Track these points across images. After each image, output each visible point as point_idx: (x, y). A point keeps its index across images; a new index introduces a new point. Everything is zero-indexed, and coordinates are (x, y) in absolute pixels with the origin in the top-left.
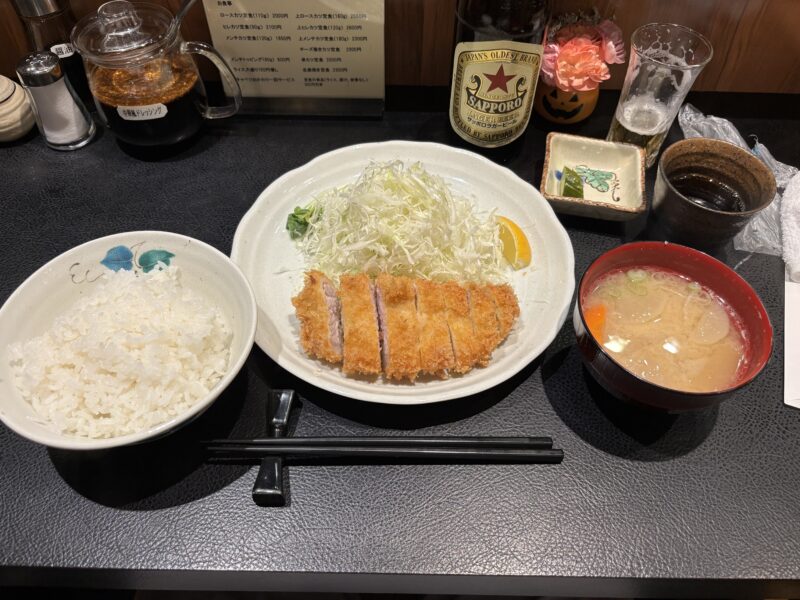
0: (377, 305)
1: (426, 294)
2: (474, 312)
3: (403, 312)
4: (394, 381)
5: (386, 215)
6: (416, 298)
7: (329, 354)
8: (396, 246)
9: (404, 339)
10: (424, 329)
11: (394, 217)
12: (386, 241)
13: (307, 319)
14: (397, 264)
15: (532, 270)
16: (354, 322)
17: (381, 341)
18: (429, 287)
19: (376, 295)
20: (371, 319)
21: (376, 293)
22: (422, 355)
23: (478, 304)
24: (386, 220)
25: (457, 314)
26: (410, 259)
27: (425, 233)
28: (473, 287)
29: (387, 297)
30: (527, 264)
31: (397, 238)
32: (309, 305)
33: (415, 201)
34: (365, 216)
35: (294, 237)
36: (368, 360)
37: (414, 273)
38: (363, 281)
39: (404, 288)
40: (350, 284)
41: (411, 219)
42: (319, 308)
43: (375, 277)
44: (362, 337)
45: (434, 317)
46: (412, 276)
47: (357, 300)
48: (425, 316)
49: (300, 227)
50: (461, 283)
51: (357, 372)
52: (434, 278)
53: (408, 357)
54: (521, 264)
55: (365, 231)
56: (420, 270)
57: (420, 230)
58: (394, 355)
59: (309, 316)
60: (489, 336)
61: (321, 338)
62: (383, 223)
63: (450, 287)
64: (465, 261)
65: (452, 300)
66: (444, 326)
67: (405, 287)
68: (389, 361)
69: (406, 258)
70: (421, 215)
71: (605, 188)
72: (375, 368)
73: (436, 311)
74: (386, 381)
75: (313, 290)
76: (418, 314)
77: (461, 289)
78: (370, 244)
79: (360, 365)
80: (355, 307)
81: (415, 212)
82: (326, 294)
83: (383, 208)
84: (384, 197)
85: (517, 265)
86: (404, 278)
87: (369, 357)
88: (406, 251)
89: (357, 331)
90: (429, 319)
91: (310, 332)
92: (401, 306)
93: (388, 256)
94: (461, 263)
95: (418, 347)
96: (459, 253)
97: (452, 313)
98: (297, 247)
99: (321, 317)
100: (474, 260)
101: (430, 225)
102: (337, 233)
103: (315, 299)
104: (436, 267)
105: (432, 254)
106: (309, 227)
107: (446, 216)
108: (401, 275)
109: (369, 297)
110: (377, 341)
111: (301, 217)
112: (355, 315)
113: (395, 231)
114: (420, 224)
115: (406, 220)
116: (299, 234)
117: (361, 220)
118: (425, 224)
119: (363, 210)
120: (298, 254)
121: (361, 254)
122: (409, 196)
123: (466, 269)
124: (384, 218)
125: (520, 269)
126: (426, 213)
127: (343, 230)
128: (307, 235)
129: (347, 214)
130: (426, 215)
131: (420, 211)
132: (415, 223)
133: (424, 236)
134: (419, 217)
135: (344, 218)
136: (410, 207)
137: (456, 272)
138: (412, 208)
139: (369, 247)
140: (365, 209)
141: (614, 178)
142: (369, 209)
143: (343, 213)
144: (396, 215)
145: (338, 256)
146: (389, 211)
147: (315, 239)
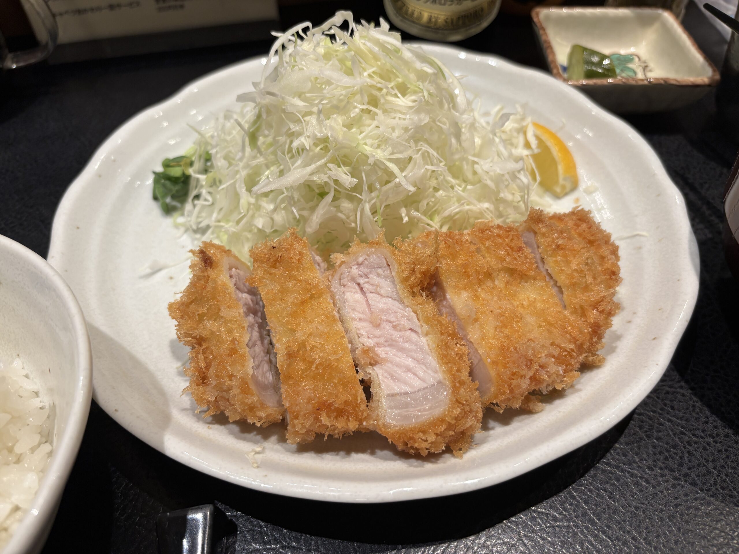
2: (551, 263)
5: (337, 109)
7: (252, 408)
8: (370, 164)
11: (355, 112)
12: (347, 159)
13: (200, 341)
16: (293, 331)
23: (558, 247)
24: (340, 119)
26: (403, 182)
27: (416, 136)
28: (537, 219)
30: (574, 186)
32: (204, 310)
34: (298, 121)
35: (168, 210)
40: (272, 258)
41: (385, 111)
44: (317, 356)
47: (290, 285)
49: (175, 188)
51: (319, 436)
54: (568, 186)
57: (406, 129)
59: (205, 333)
61: (231, 377)
62: (336, 124)
70: (403, 102)
71: (631, 74)
72: (357, 418)
75: (207, 279)
77: (509, 229)
78: (312, 174)
79: (324, 420)
80: (290, 300)
81: (390, 98)
83: (327, 97)
84: (327, 73)
85: (563, 187)
89: (303, 345)
94: (491, 184)
96: (483, 167)
97: (507, 277)
98: (177, 226)
101: (424, 118)
102: (244, 173)
103: (214, 298)
106: (193, 183)
111: (176, 172)
112: (294, 315)
113: (360, 137)
114: (404, 119)
115: (376, 114)
116: (175, 203)
117: (290, 129)
118: (416, 118)
119: (290, 109)
120: (180, 237)
121: (298, 199)
122: (374, 69)
123: (502, 195)
124: (335, 116)
125: (566, 194)
126: (413, 97)
127: (254, 163)
128: (190, 199)
129: (258, 129)
130: (414, 101)
131: (399, 95)
132: (394, 118)
133: (416, 142)
134: (399, 105)
135: (253, 137)
136: (380, 89)
137: (486, 205)
138: (385, 91)
139: (316, 178)
140: (293, 105)
141: (636, 59)
142: (300, 103)
143: (249, 128)
144: (355, 107)
145: (253, 216)
146: (341, 101)
147: (206, 200)
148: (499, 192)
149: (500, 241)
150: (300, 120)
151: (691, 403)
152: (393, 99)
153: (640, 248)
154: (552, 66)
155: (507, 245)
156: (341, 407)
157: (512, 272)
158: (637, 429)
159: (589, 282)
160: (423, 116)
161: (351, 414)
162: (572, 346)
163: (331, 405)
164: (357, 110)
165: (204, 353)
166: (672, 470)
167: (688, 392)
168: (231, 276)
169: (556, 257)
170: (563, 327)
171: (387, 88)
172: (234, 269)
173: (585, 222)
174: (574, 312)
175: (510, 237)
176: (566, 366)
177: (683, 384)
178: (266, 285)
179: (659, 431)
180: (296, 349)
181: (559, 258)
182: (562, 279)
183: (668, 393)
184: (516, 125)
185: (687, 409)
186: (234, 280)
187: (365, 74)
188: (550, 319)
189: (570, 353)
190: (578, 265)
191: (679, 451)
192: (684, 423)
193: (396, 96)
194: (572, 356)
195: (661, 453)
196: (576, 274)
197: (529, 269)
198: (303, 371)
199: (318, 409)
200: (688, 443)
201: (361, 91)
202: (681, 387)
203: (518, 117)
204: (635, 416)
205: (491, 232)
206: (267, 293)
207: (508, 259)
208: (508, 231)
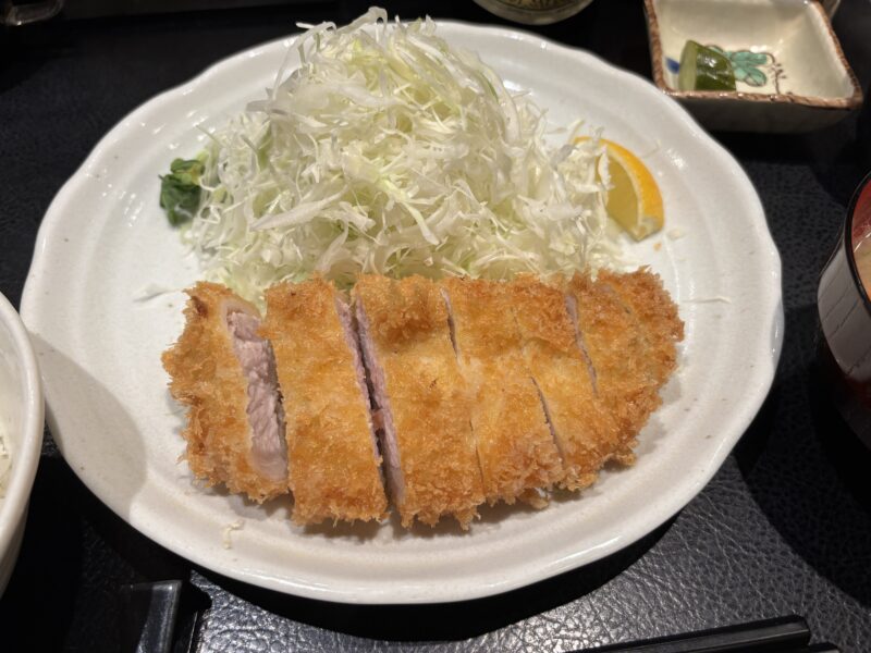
0: (361, 349)
1: (474, 312)
2: (588, 341)
3: (425, 361)
4: (422, 529)
5: (358, 133)
6: (450, 323)
8: (390, 206)
9: (435, 430)
10: (480, 398)
11: (380, 139)
12: (365, 195)
13: (197, 401)
14: (397, 249)
15: (672, 237)
16: (307, 400)
17: (380, 433)
18: (480, 294)
19: (356, 326)
20: (349, 387)
21: (355, 320)
22: (484, 462)
23: (599, 323)
24: (360, 146)
25: (549, 349)
26: (426, 232)
27: (453, 170)
28: (580, 283)
29: (384, 328)
30: (658, 227)
31: (390, 187)
32: (198, 366)
33: (422, 97)
35: (176, 220)
36: (351, 493)
37: (436, 266)
38: (321, 297)
39: (423, 304)
40: (291, 307)
41: (419, 138)
42: (221, 373)
43: (351, 284)
44: (331, 437)
45: (500, 363)
46: (434, 272)
47: (308, 344)
48: (476, 363)
49: (186, 197)
50: (545, 277)
51: (328, 520)
52: (482, 272)
53: (451, 472)
54: (649, 228)
55: (311, 179)
56: (449, 257)
57: (441, 163)
58: (416, 472)
60: (633, 397)
62: (354, 153)
63: (523, 289)
64: (549, 227)
65: (536, 319)
66: (525, 383)
67: (425, 303)
68: (407, 490)
69: (419, 232)
70: (440, 127)
71: (759, 80)
72: (371, 509)
73: (501, 350)
74: (400, 533)
75: (202, 331)
76: (461, 361)
77: (551, 291)
78: (325, 209)
80: (307, 362)
81: (425, 122)
82: (238, 336)
83: (347, 119)
84: (349, 90)
85: (643, 229)
86: (417, 280)
87: (353, 484)
88: (416, 213)
89: (316, 420)
90: (489, 370)
91: (205, 434)
92: (419, 346)
93: (373, 232)
94: (539, 232)
95: (472, 443)
96: (532, 210)
97: (537, 349)
98: (184, 242)
99: (227, 396)
100: (570, 223)
101: (463, 150)
102: (253, 195)
103: (208, 353)
104: (484, 247)
105: (474, 218)
106: (203, 195)
107: (497, 125)
108: (409, 275)
109: (339, 334)
110: (371, 440)
111: (186, 177)
113: (383, 169)
114: (440, 150)
115: (406, 142)
116: (185, 212)
117: (301, 152)
118: (452, 149)
119: (302, 130)
120: (185, 256)
121: (310, 234)
122: (408, 85)
123: (552, 246)
124: (354, 142)
125: (647, 237)
126: (453, 123)
127: (264, 185)
128: (199, 213)
129: (269, 147)
130: (453, 127)
131: (437, 118)
132: (428, 147)
133: (453, 178)
134: (436, 132)
135: (263, 156)
136: (414, 112)
137: (530, 255)
138: (418, 113)
139: (327, 215)
140: (306, 125)
141: (770, 61)
142: (315, 124)
143: (259, 145)
144: (382, 132)
145: (261, 247)
146: (363, 123)
147: (215, 219)
148: (548, 241)
149: (537, 305)
150: (312, 143)
151: (750, 508)
152: (430, 123)
153: (719, 317)
154: (656, 69)
155: (544, 310)
156: (354, 496)
157: (544, 344)
158: (680, 534)
159: (630, 368)
160: (462, 146)
161: (365, 504)
162: (593, 446)
163: (342, 493)
164: (383, 136)
165: (199, 418)
166: (710, 586)
167: (746, 494)
168: (230, 323)
169: (594, 333)
170: (589, 421)
171: (420, 110)
172: (234, 313)
173: (649, 289)
174: (607, 403)
175: (550, 302)
176: (583, 466)
177: (743, 484)
178: (280, 339)
179: (705, 539)
180: (308, 424)
181: (597, 336)
182: (598, 361)
183: (724, 493)
184: (586, 154)
185: (743, 515)
186: (233, 329)
187: (396, 91)
188: (576, 410)
189: (590, 453)
190: (619, 346)
191: (723, 565)
192: (736, 531)
193: (433, 119)
194: (592, 456)
195: (701, 565)
196: (615, 358)
197: (564, 344)
198: (315, 450)
199: (327, 496)
200: (736, 556)
201: (388, 112)
202: (741, 489)
203: (591, 144)
204: (681, 518)
205: (528, 292)
206: (281, 350)
207: (541, 329)
208: (550, 294)
